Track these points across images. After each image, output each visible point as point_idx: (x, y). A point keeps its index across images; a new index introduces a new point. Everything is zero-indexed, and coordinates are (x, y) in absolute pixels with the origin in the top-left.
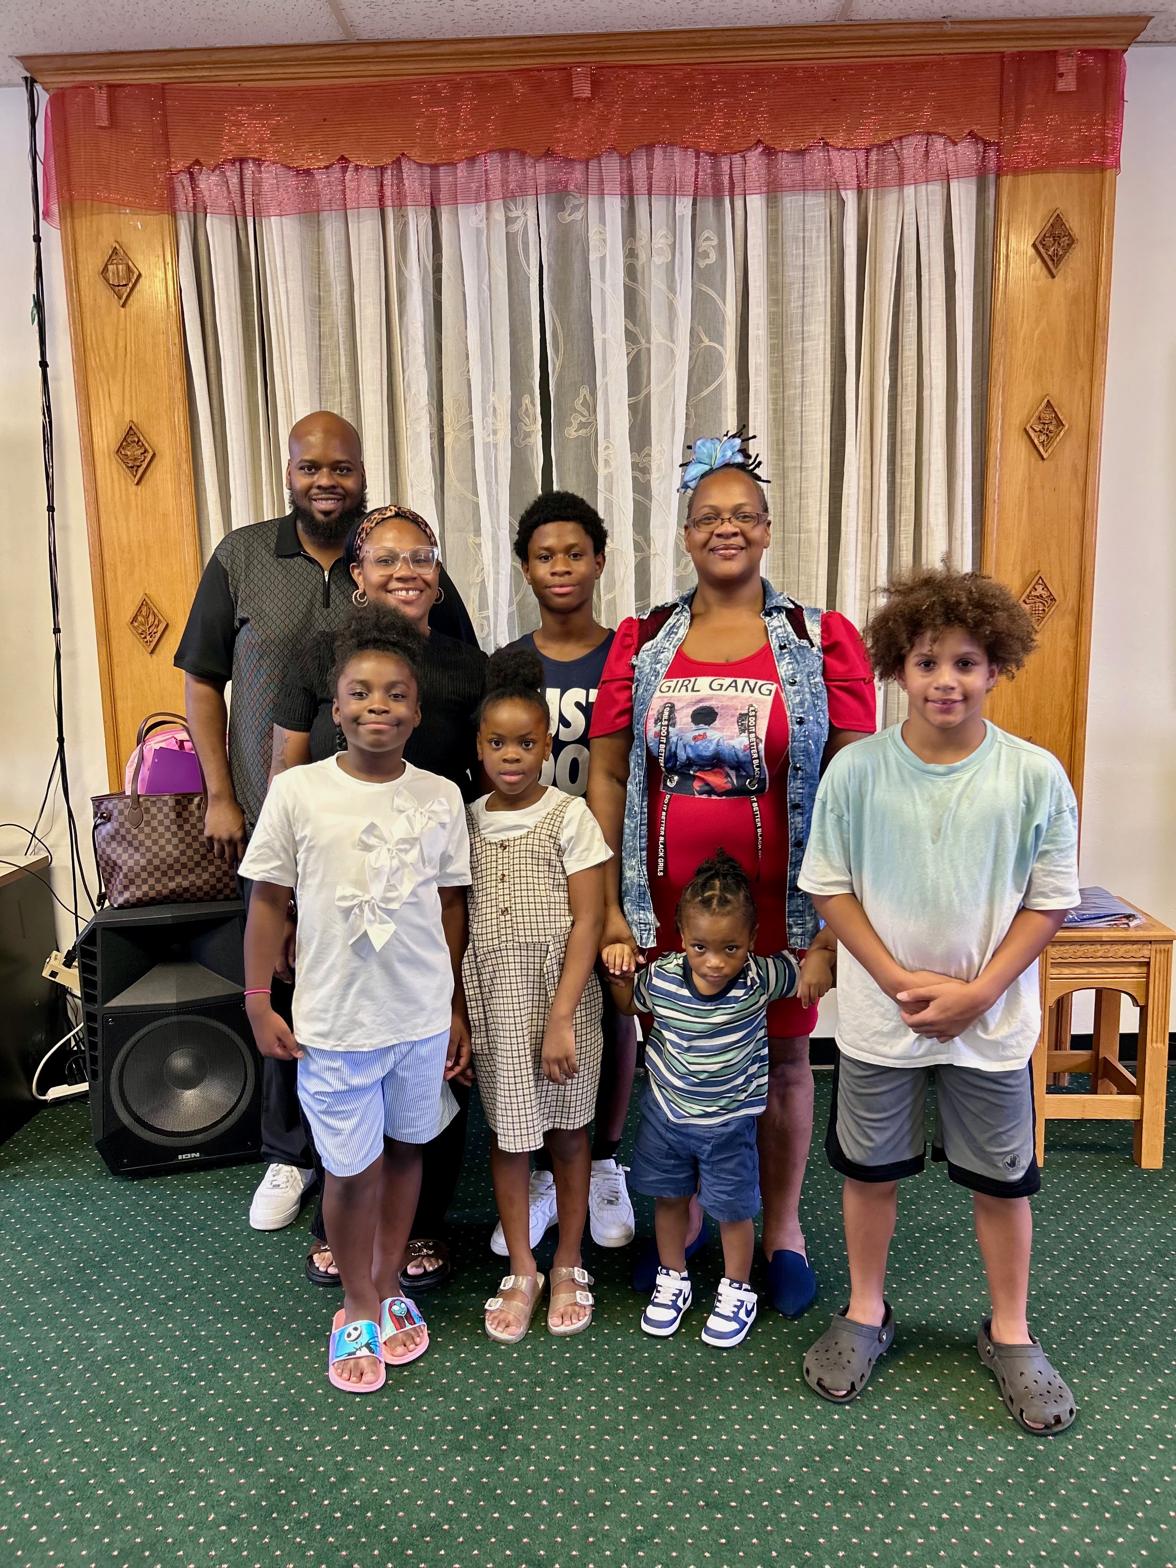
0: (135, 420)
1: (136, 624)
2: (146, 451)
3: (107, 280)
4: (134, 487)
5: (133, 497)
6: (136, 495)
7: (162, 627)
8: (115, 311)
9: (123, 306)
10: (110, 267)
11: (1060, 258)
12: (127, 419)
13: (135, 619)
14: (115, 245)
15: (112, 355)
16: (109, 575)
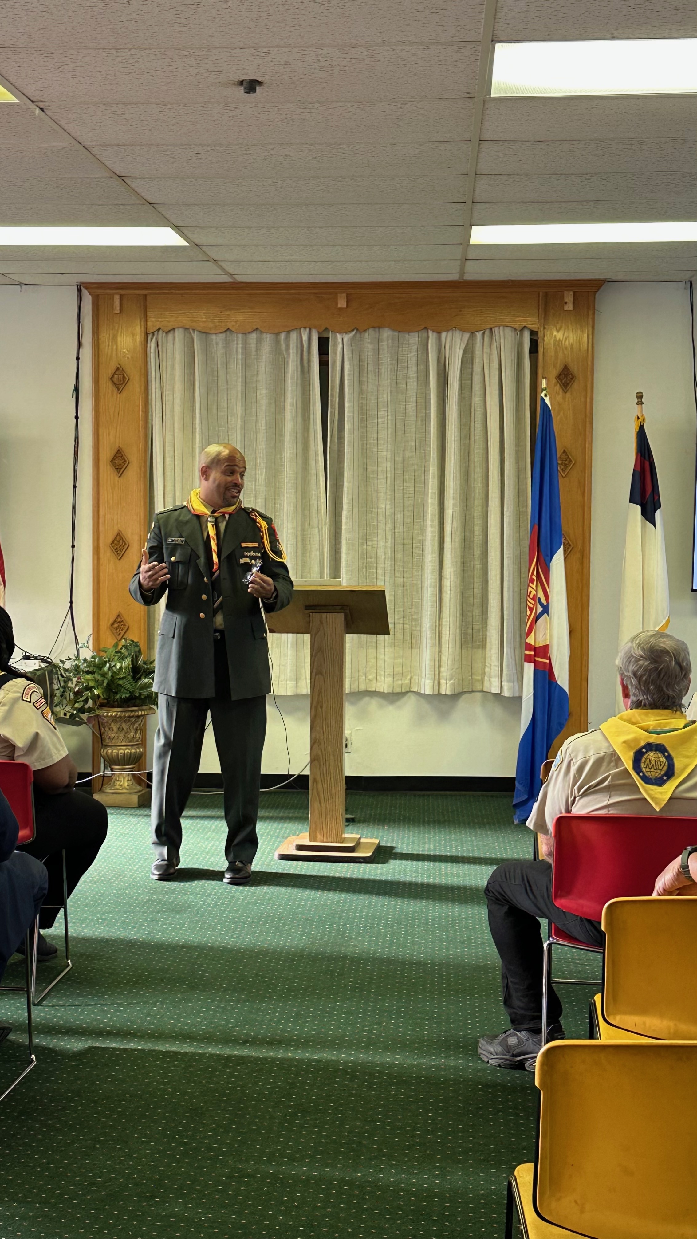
0: (121, 446)
1: (113, 545)
2: (125, 461)
3: (112, 381)
4: (117, 478)
5: (116, 483)
6: (118, 482)
7: (126, 546)
8: (115, 395)
9: (120, 393)
10: (116, 376)
11: (568, 384)
12: (117, 446)
13: (113, 542)
14: (119, 366)
15: (112, 416)
16: (101, 520)
